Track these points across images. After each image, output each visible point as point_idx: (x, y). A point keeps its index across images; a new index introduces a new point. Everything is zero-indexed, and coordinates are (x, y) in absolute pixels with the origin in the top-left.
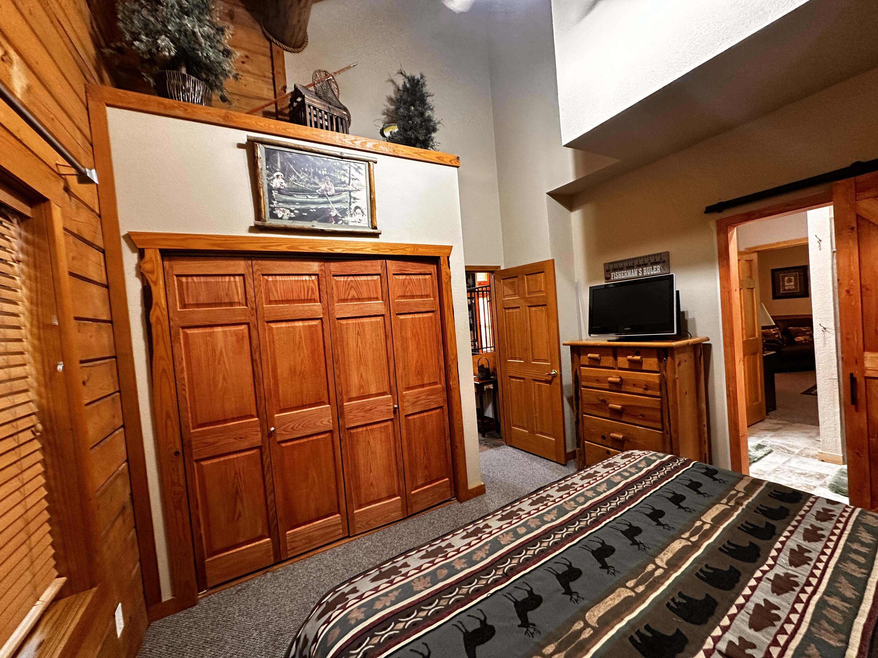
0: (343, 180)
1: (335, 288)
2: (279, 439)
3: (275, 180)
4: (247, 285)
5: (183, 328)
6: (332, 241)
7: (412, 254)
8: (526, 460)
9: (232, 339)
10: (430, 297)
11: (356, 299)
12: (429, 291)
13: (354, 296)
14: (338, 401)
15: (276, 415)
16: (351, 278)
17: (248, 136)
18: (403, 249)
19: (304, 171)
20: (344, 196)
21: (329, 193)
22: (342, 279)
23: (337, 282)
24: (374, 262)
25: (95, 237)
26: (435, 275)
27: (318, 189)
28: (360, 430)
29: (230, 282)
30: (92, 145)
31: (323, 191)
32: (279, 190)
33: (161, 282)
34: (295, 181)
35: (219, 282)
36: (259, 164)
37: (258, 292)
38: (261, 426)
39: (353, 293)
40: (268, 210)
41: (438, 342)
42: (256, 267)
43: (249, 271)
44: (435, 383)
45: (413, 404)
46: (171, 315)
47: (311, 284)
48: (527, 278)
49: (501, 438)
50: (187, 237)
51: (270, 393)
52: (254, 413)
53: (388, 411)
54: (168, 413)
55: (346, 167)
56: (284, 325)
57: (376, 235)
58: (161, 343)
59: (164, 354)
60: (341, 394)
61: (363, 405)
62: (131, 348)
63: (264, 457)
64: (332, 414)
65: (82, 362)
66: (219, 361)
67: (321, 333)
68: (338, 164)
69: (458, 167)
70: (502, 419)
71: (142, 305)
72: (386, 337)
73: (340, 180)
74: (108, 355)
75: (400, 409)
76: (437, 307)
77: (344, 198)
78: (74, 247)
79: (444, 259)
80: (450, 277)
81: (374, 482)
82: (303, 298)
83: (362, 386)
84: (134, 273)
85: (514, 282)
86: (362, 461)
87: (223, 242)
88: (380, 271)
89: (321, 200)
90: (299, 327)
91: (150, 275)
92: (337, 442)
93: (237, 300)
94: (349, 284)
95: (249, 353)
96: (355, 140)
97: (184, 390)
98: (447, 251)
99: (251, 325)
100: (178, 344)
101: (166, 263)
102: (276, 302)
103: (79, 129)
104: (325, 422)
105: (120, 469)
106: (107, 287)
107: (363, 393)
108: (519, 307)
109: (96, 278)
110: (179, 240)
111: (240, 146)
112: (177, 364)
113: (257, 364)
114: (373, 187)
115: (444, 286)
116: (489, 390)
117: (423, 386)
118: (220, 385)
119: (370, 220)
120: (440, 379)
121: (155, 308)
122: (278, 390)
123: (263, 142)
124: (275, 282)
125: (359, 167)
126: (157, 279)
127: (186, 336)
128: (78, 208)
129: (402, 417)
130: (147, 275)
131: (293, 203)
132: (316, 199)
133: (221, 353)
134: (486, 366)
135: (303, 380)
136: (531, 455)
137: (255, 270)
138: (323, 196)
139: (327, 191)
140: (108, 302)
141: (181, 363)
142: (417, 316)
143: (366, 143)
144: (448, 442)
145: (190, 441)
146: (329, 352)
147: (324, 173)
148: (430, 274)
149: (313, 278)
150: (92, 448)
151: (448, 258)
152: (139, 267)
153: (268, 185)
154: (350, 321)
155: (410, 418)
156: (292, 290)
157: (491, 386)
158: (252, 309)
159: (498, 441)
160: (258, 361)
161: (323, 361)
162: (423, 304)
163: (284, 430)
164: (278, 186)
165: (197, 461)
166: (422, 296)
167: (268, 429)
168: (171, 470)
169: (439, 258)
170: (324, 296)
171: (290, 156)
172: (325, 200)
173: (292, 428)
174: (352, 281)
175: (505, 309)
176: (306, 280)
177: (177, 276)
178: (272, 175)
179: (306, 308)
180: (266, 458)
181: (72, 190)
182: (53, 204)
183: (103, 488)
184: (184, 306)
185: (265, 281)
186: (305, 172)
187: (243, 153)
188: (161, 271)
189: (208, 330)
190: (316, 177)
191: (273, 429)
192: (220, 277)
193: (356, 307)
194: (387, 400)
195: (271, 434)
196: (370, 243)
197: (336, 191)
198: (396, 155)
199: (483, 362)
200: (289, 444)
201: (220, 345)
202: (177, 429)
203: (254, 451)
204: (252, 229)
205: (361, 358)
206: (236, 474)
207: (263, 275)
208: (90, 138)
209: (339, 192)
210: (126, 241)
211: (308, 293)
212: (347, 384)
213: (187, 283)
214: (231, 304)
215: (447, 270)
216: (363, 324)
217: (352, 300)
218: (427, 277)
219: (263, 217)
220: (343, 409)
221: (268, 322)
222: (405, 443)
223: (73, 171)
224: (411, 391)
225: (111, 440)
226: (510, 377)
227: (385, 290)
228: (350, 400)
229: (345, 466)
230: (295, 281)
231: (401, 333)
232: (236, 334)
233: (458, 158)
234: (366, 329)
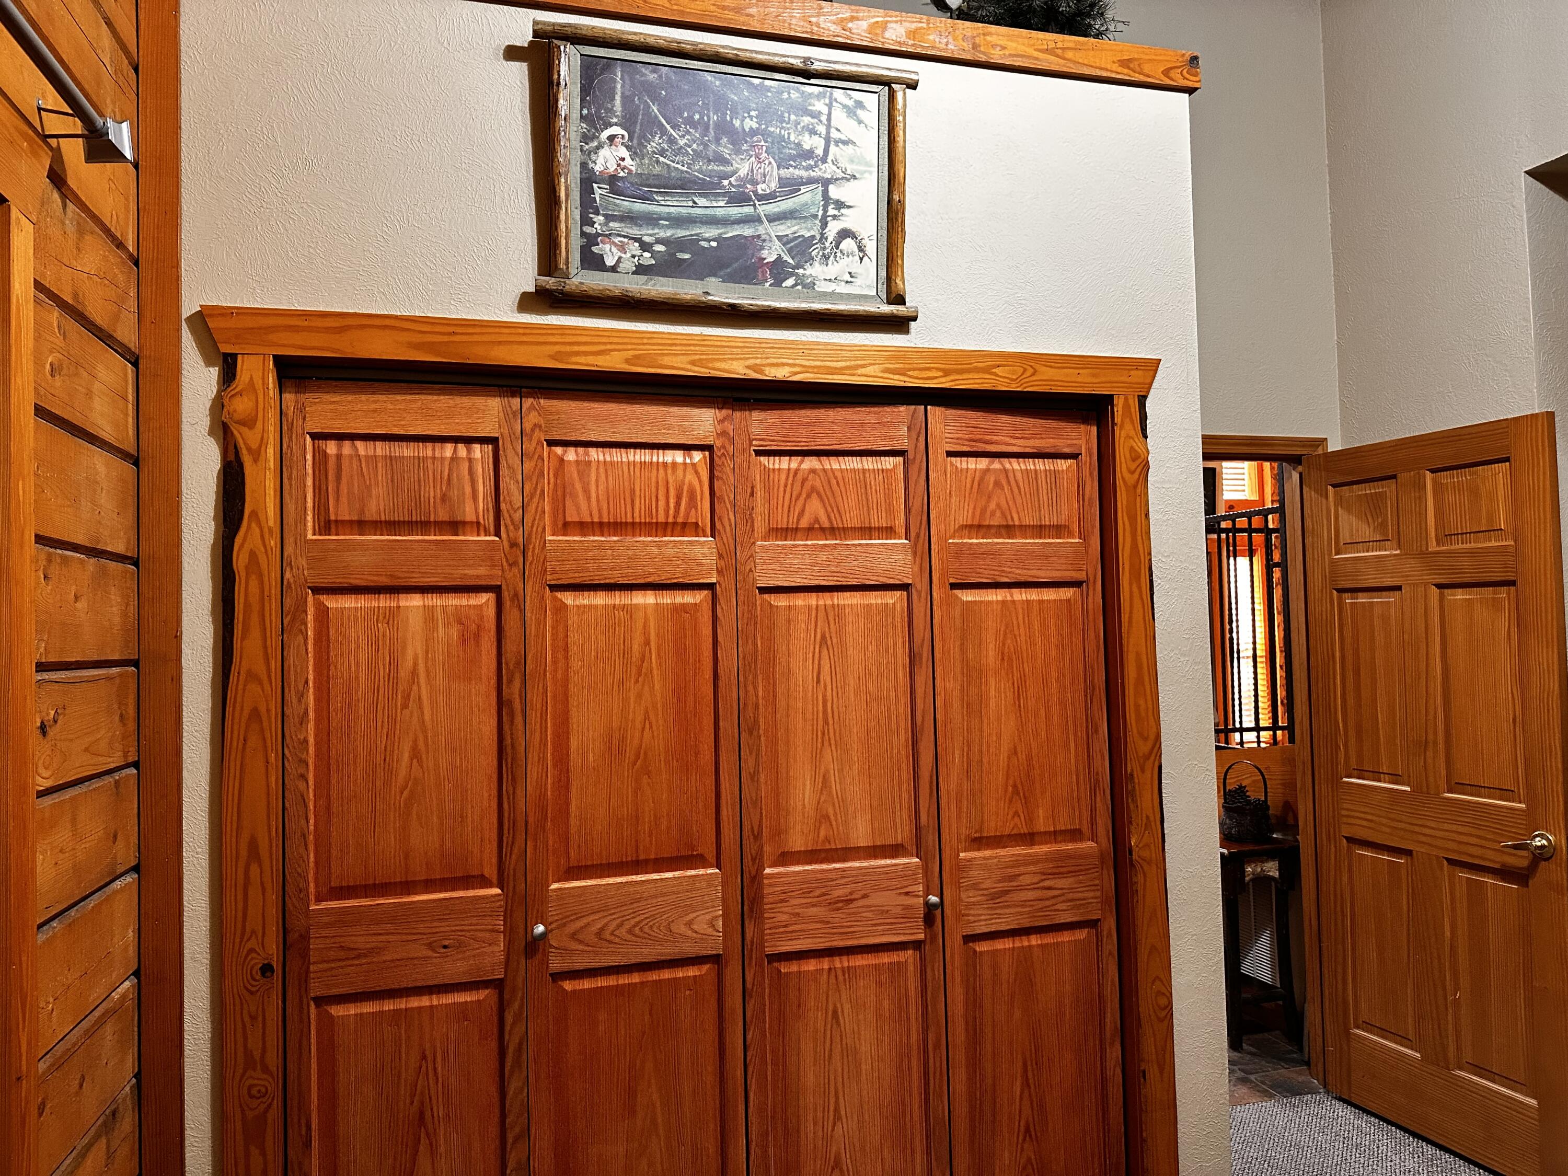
0: (807, 147)
1: (759, 493)
2: (556, 964)
3: (605, 152)
4: (504, 471)
5: (317, 590)
6: (761, 341)
7: (1014, 387)
8: (1410, 1164)
9: (447, 634)
10: (1070, 535)
11: (822, 529)
12: (1066, 512)
13: (817, 520)
14: (748, 860)
15: (555, 886)
16: (811, 463)
17: (535, 23)
18: (987, 370)
19: (690, 121)
20: (808, 197)
21: (760, 188)
22: (784, 463)
23: (767, 471)
24: (887, 413)
25: (116, 318)
26: (1090, 458)
27: (727, 177)
28: (811, 965)
29: (454, 459)
30: (136, 70)
31: (744, 181)
32: (612, 180)
33: (271, 452)
34: (662, 153)
35: (425, 458)
36: (561, 102)
37: (532, 496)
38: (508, 915)
39: (815, 509)
40: (576, 242)
41: (1089, 691)
42: (532, 419)
43: (511, 428)
44: (1074, 835)
45: (994, 897)
46: (289, 550)
47: (690, 477)
48: (1435, 482)
49: (1308, 1064)
50: (349, 322)
51: (543, 810)
52: (490, 871)
53: (907, 913)
54: (253, 845)
55: (820, 106)
56: (600, 599)
57: (900, 324)
58: (255, 633)
59: (260, 669)
60: (757, 837)
61: (824, 880)
62: (178, 638)
63: (509, 1019)
64: (724, 900)
65: (42, 667)
66: (407, 697)
67: (707, 631)
68: (795, 95)
69: (1190, 91)
70: (1312, 992)
71: (215, 519)
72: (913, 659)
73: (799, 145)
74: (116, 657)
75: (948, 911)
76: (1092, 568)
77: (805, 205)
78: (59, 341)
79: (1127, 406)
80: (1146, 466)
81: (846, 1160)
82: (661, 519)
83: (827, 817)
84: (205, 422)
85: (1381, 496)
86: (810, 1077)
87: (445, 339)
88: (903, 443)
89: (735, 211)
90: (645, 606)
91: (245, 430)
92: (734, 1000)
93: (470, 516)
94: (804, 480)
95: (493, 681)
96: (853, 19)
97: (304, 777)
98: (1137, 376)
99: (506, 595)
100: (300, 638)
101: (289, 397)
102: (584, 527)
103: (109, 23)
104: (701, 926)
105: (116, 996)
106: (136, 463)
107: (827, 840)
108: (1399, 588)
109: (107, 432)
110: (328, 330)
111: (512, 53)
112: (291, 696)
113: (512, 715)
114: (899, 167)
115: (1122, 498)
116: (1262, 880)
117: (1030, 838)
118: (403, 772)
119: (883, 274)
120: (1093, 822)
121: (249, 527)
122: (568, 804)
123: (577, 38)
124: (584, 466)
125: (860, 104)
126: (263, 442)
127: (323, 613)
128: (81, 232)
129: (954, 941)
130: (235, 430)
131: (651, 220)
132: (720, 207)
133: (414, 673)
134: (1256, 794)
135: (645, 779)
136: (1430, 1150)
137: (528, 426)
138: (740, 199)
139: (755, 183)
140: (132, 501)
141: (301, 696)
142: (1019, 595)
143: (884, 26)
144: (1114, 1053)
145: (305, 937)
146: (729, 694)
147: (750, 124)
148: (1074, 456)
149: (697, 456)
150: (40, 926)
151: (1142, 400)
152: (218, 405)
153: (584, 165)
154: (800, 600)
155: (982, 947)
156: (633, 491)
157: (1272, 869)
158: (513, 545)
159: (1297, 1075)
160: (517, 705)
161: (708, 721)
162: (1044, 556)
163: (573, 936)
164: (612, 168)
165: (320, 1001)
166: (1040, 530)
167: (529, 928)
168: (247, 1019)
169: (1108, 400)
170: (727, 517)
171: (652, 77)
172: (748, 210)
173: (599, 934)
174: (813, 471)
175: (1340, 591)
176: (674, 464)
177: (315, 436)
178: (594, 137)
179: (670, 551)
180: (514, 1024)
181: (72, 182)
182: (15, 213)
183: (60, 1049)
184: (326, 525)
185: (554, 463)
186: (694, 125)
187: (519, 72)
188: (272, 417)
189: (384, 602)
190: (724, 140)
191: (540, 929)
192: (429, 446)
193: (823, 556)
194: (905, 873)
195: (534, 946)
196: (881, 349)
197: (783, 182)
198: (983, 58)
199: (1245, 777)
200: (586, 984)
201: (414, 648)
202: (273, 897)
203: (482, 994)
204: (528, 302)
205: (826, 722)
206: (424, 1057)
207: (551, 443)
208: (133, 49)
209: (791, 187)
210: (194, 331)
211: (678, 504)
212: (778, 806)
213: (339, 457)
214: (455, 526)
215: (1137, 443)
216: (839, 612)
217: (812, 531)
218: (1063, 465)
219: (562, 265)
220: (760, 886)
221: (554, 588)
222: (959, 1034)
223: (77, 127)
224: (987, 853)
225: (98, 907)
226: (1350, 840)
227: (917, 503)
228: (785, 858)
229: (753, 1087)
230: (643, 464)
231: (963, 651)
232: (459, 618)
233: (1194, 59)
234: (849, 628)
